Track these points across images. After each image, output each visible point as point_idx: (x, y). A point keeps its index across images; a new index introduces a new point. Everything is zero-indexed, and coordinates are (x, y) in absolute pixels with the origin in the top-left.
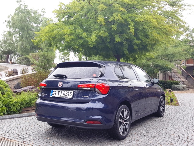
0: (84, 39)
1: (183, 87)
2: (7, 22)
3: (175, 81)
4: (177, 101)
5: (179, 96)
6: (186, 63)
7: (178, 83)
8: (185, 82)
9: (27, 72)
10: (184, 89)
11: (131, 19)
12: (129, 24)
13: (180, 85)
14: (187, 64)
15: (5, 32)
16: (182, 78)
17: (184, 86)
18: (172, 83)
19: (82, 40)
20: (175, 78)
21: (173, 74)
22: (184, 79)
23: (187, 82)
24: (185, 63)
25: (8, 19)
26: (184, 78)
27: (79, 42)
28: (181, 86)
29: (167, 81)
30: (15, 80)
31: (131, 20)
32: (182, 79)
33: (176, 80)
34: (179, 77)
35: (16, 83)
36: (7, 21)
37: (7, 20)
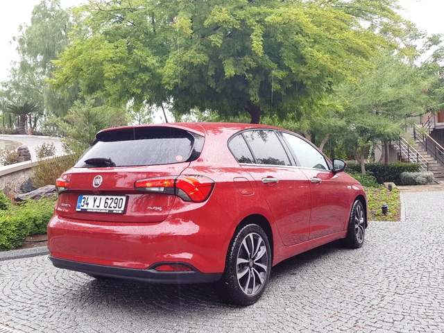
0: (153, 72)
1: (427, 178)
2: (16, 41)
3: (407, 164)
4: (400, 210)
5: (408, 198)
6: (436, 121)
7: (414, 168)
8: (432, 165)
9: (52, 154)
10: (428, 181)
11: (258, 19)
12: (253, 30)
13: (420, 173)
14: (439, 122)
15: (15, 63)
16: (426, 156)
17: (430, 174)
18: (401, 167)
19: (149, 74)
20: (409, 155)
21: (404, 147)
22: (429, 159)
23: (437, 165)
24: (433, 121)
25: (20, 34)
26: (429, 156)
27: (142, 80)
28: (423, 174)
29: (389, 163)
30: (21, 174)
31: (256, 21)
32: (426, 158)
33: (411, 160)
34: (418, 155)
35: (23, 178)
36: (18, 38)
37: (17, 36)
